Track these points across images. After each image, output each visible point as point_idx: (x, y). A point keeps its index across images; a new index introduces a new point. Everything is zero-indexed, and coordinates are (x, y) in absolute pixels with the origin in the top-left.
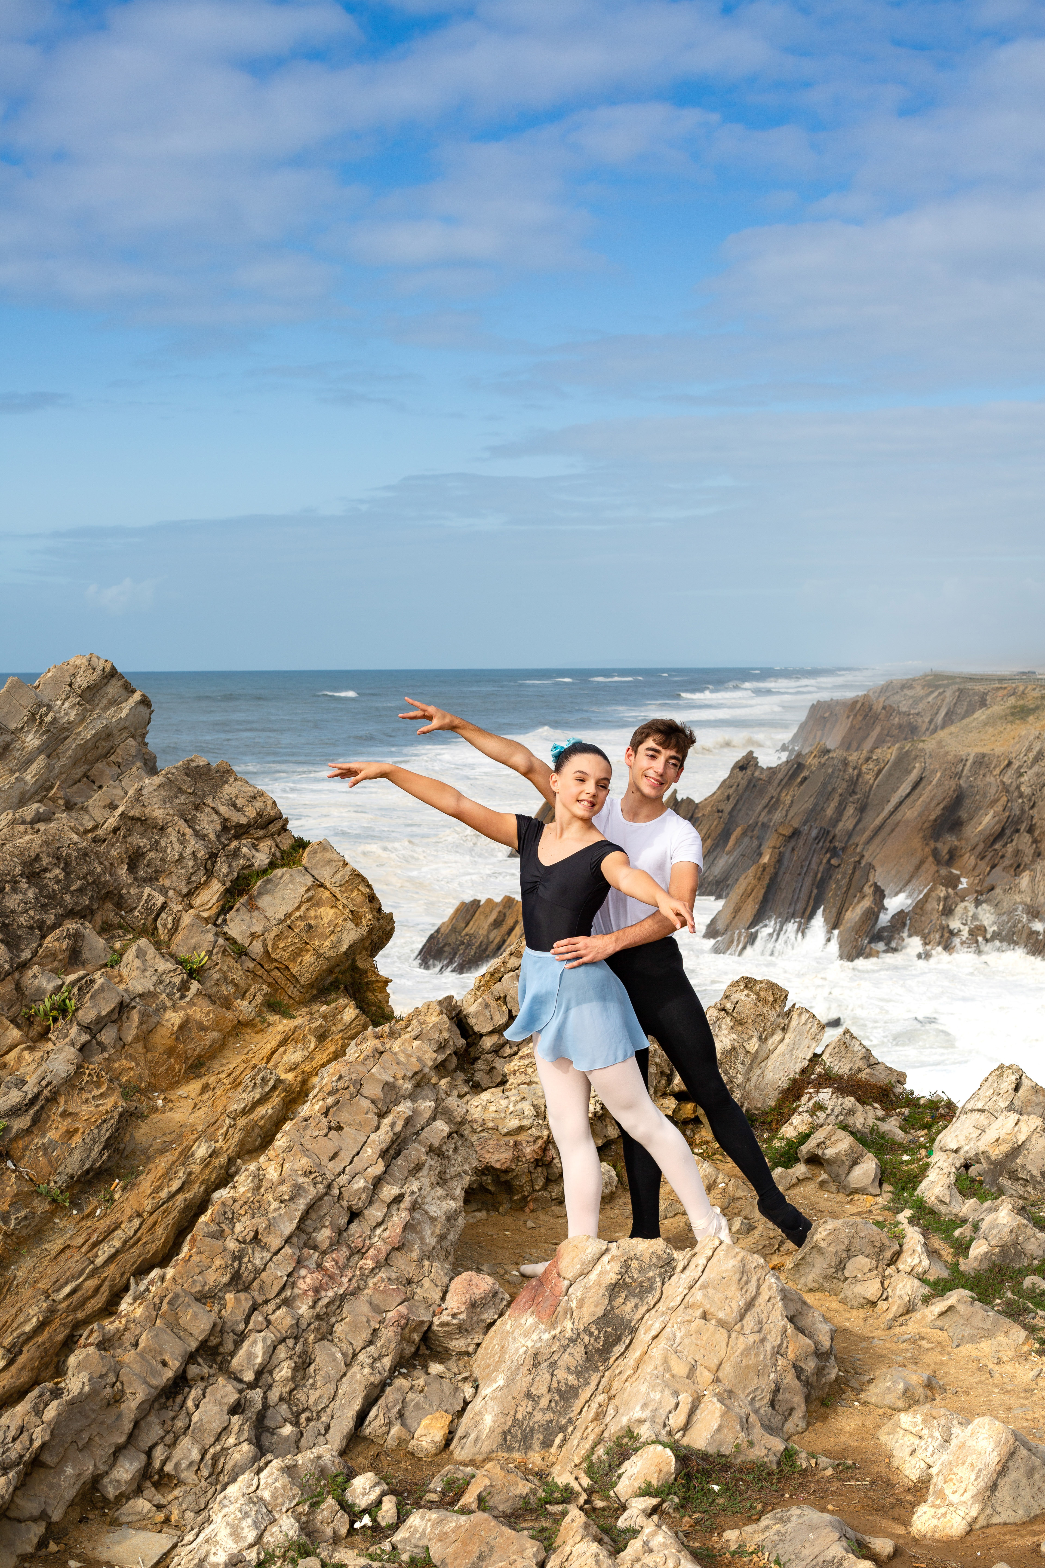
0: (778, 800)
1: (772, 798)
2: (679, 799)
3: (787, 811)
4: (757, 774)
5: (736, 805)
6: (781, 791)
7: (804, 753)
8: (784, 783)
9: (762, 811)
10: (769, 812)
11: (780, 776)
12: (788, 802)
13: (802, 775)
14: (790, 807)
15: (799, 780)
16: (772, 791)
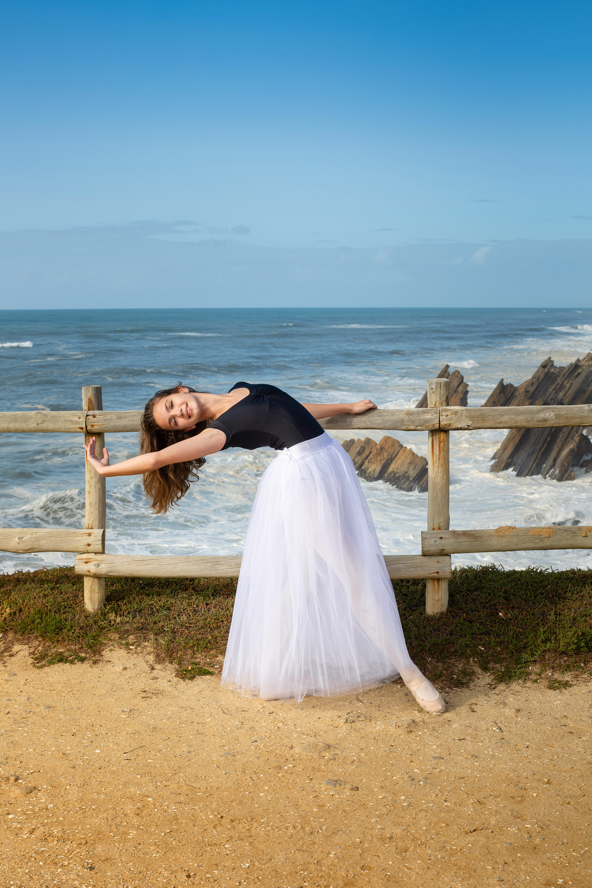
0: (562, 385)
1: (558, 384)
2: (505, 384)
3: (566, 393)
4: (552, 370)
5: (537, 388)
6: (564, 381)
7: (581, 359)
8: (566, 376)
9: (552, 392)
10: (556, 393)
11: (565, 372)
12: (568, 387)
13: (577, 372)
14: (568, 390)
15: (576, 374)
16: (559, 381)
